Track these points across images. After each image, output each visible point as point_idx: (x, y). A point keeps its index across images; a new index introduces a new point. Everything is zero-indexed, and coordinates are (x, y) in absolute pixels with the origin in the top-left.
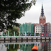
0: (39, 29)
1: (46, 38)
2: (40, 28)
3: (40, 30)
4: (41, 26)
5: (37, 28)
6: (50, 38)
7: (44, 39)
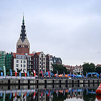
0: (23, 64)
1: (46, 81)
2: (25, 62)
3: (25, 66)
4: (27, 59)
5: (18, 61)
6: (53, 81)
7: (43, 82)
